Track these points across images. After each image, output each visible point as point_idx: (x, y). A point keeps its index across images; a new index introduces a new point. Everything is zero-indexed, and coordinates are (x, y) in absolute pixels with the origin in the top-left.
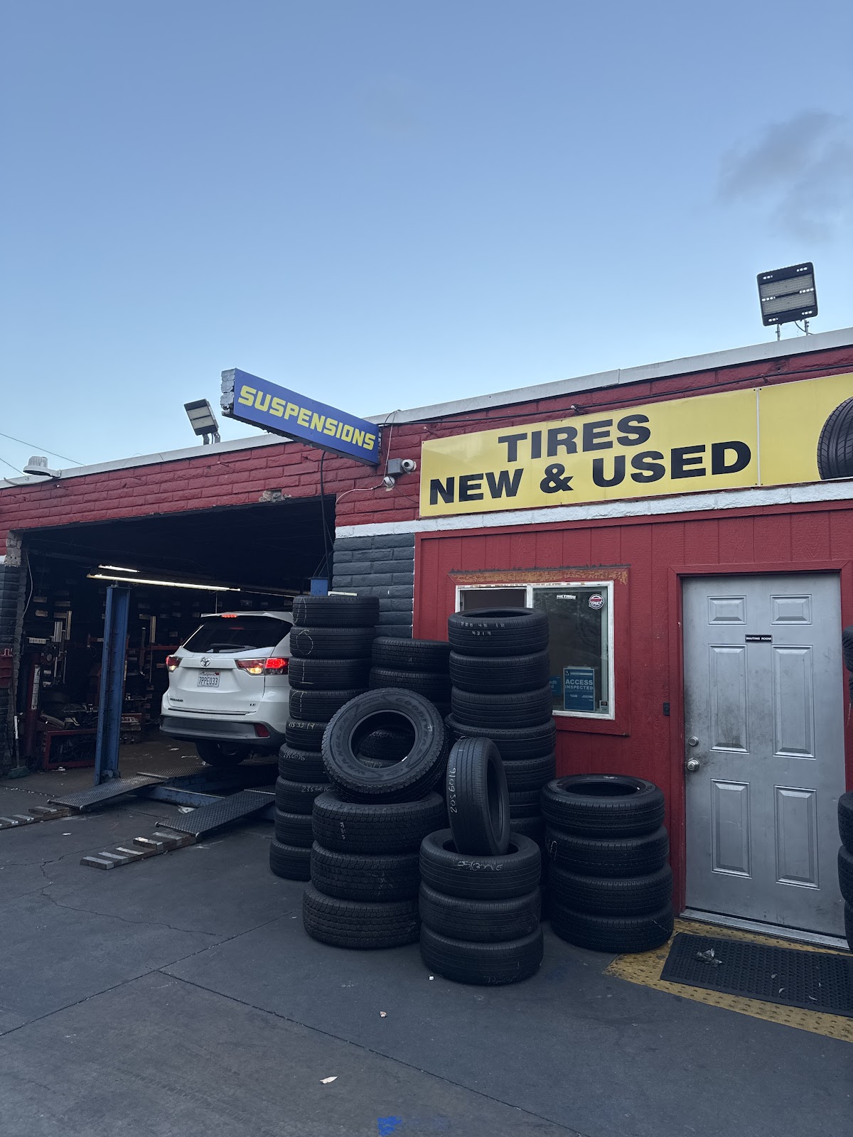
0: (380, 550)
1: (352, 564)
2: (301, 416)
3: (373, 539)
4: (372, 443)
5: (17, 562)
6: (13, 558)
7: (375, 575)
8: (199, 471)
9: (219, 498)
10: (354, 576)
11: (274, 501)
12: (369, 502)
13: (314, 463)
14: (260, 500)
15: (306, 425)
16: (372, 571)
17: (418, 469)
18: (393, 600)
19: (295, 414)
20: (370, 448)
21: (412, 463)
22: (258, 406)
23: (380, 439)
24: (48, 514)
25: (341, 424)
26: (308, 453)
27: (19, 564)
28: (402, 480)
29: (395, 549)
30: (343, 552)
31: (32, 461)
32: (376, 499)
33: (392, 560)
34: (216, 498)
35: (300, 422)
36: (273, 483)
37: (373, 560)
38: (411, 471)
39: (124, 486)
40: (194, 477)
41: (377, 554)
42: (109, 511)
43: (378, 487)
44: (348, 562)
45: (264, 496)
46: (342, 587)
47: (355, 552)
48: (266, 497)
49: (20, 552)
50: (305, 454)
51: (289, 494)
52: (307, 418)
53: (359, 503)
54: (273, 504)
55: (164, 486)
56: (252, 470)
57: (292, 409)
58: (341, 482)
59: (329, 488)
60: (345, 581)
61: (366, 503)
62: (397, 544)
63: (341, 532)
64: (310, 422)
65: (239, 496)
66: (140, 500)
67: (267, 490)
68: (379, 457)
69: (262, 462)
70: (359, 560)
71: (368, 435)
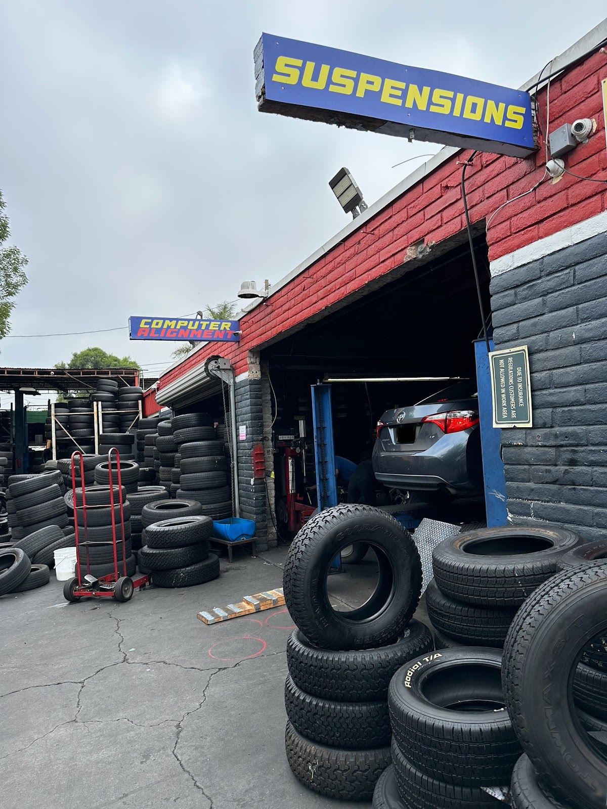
0: (553, 276)
1: (516, 306)
2: (387, 91)
3: (542, 263)
4: (521, 120)
5: (257, 375)
6: (255, 372)
7: (550, 314)
8: (352, 250)
9: (370, 272)
10: (521, 323)
11: (420, 256)
12: (529, 211)
13: (456, 189)
14: (405, 260)
15: (399, 102)
16: (546, 310)
17: (601, 128)
18: (583, 346)
19: (376, 88)
20: (519, 126)
21: (589, 124)
22: (307, 82)
23: (533, 112)
24: (265, 331)
25: (460, 97)
26: (447, 180)
27: (260, 376)
28: (575, 158)
29: (577, 267)
30: (503, 294)
31: (243, 287)
32: (539, 202)
33: (573, 285)
34: (367, 274)
35: (385, 98)
36: (415, 235)
37: (545, 294)
38: (589, 136)
39: (304, 290)
40: (350, 258)
41: (549, 283)
42: (297, 316)
43: (541, 184)
44: (510, 305)
45: (408, 254)
46: (506, 342)
47: (518, 290)
48: (411, 254)
49: (259, 367)
50: (444, 184)
51: (432, 240)
52: (399, 93)
53: (516, 218)
54: (421, 260)
55: (329, 277)
56: (395, 228)
57: (369, 82)
58: (490, 199)
59: (476, 214)
60: (509, 333)
61: (525, 214)
62: (578, 259)
63: (497, 267)
64: (404, 97)
65: (386, 263)
66: (314, 298)
67: (411, 245)
68: (535, 138)
69: (403, 214)
70: (525, 299)
71: (512, 108)
